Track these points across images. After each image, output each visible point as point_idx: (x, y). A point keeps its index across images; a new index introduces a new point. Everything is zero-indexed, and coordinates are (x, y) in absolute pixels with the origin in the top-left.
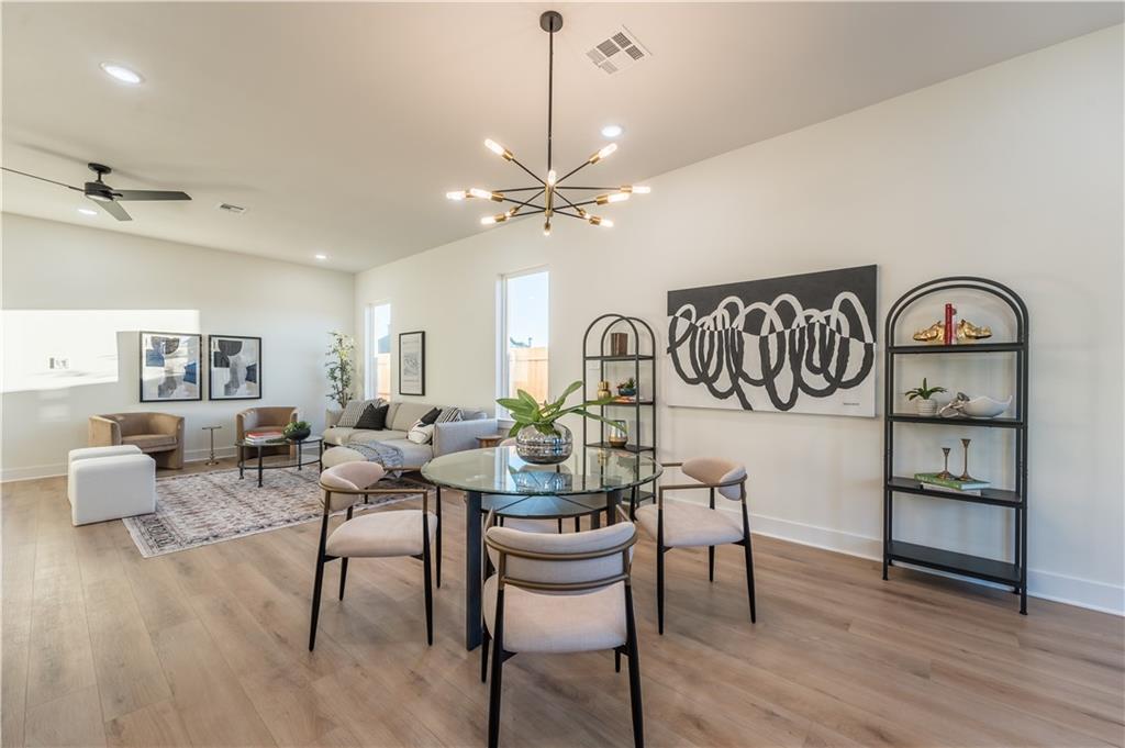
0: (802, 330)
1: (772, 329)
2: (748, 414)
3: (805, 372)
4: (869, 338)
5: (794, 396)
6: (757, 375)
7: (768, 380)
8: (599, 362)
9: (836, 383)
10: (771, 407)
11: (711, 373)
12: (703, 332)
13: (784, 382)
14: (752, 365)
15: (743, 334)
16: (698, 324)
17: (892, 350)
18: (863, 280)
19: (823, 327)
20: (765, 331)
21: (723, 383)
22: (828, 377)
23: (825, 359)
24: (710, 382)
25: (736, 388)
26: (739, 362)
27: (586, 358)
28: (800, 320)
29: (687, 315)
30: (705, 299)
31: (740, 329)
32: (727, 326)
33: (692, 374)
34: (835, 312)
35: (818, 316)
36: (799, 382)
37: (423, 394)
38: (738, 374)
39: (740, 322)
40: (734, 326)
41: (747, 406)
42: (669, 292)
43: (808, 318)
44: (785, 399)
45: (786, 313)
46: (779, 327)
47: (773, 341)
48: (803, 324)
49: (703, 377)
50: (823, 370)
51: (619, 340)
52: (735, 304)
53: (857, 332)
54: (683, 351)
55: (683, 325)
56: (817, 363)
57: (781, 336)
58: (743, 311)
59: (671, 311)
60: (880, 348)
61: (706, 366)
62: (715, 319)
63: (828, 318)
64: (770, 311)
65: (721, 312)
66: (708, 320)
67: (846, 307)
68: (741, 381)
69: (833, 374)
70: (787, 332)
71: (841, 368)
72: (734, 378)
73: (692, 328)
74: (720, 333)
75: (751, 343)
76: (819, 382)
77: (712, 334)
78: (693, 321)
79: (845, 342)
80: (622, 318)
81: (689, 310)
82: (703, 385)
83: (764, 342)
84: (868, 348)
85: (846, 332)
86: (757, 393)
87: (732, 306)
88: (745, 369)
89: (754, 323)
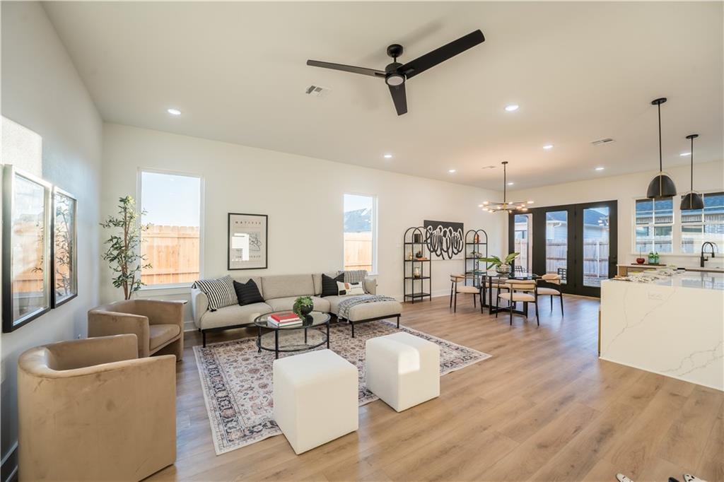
0: (453, 237)
2: (444, 261)
3: (454, 249)
6: (445, 250)
7: (447, 251)
9: (459, 251)
10: (448, 258)
11: (436, 248)
12: (434, 236)
13: (450, 251)
15: (443, 237)
16: (433, 233)
17: (466, 244)
18: (461, 226)
19: (456, 237)
20: (447, 237)
21: (439, 252)
23: (457, 245)
24: (436, 252)
25: (441, 253)
26: (442, 245)
28: (453, 235)
30: (435, 224)
32: (440, 234)
33: (431, 249)
34: (458, 233)
36: (453, 252)
37: (266, 267)
38: (442, 249)
39: (442, 234)
41: (444, 259)
44: (451, 256)
45: (451, 232)
46: (450, 236)
49: (434, 250)
50: (456, 248)
54: (429, 242)
55: (429, 233)
57: (450, 238)
58: (443, 230)
59: (426, 227)
63: (457, 235)
64: (448, 230)
65: (438, 230)
66: (435, 231)
67: (460, 232)
68: (442, 251)
69: (458, 249)
71: (459, 247)
73: (431, 234)
74: (438, 236)
75: (444, 239)
76: (456, 251)
78: (432, 231)
79: (460, 241)
80: (417, 229)
81: (431, 228)
82: (434, 253)
83: (447, 239)
84: (463, 242)
85: (460, 239)
86: (445, 255)
87: (440, 228)
88: (443, 247)
89: (445, 234)
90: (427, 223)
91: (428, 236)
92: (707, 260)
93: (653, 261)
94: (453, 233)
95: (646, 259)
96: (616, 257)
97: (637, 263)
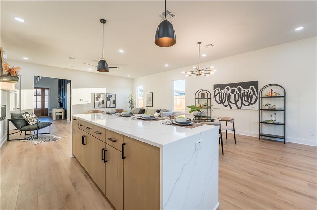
0: (243, 93)
1: (237, 93)
3: (244, 101)
4: (257, 95)
5: (241, 106)
7: (236, 103)
8: (198, 99)
9: (250, 103)
10: (237, 108)
11: (223, 101)
12: (222, 93)
13: (239, 103)
14: (232, 100)
16: (221, 92)
17: (261, 97)
18: (256, 84)
19: (247, 93)
20: (235, 93)
21: (226, 103)
22: (248, 102)
23: (248, 98)
24: (223, 103)
25: (229, 105)
26: (229, 99)
27: (195, 99)
28: (242, 91)
29: (218, 90)
30: (222, 87)
31: (230, 93)
32: (227, 92)
33: (219, 102)
34: (250, 90)
35: (246, 90)
36: (242, 103)
37: (152, 106)
38: (229, 102)
39: (230, 91)
41: (231, 108)
42: (214, 85)
43: (244, 91)
44: (239, 107)
45: (240, 90)
46: (238, 92)
48: (243, 92)
49: (221, 102)
50: (247, 101)
51: (203, 95)
52: (229, 88)
53: (254, 93)
54: (217, 97)
55: (217, 92)
56: (246, 99)
57: (238, 94)
58: (230, 89)
59: (214, 89)
60: (258, 97)
61: (222, 100)
62: (224, 91)
63: (248, 91)
64: (236, 89)
65: (225, 89)
66: (223, 91)
67: (252, 89)
68: (230, 103)
69: (249, 102)
70: (240, 94)
71: (251, 100)
72: (228, 103)
73: (219, 92)
74: (225, 93)
75: (232, 96)
76: (246, 103)
77: (224, 94)
78: (219, 91)
79: (252, 96)
80: (203, 90)
82: (222, 104)
83: (235, 95)
84: (257, 97)
85: (252, 94)
86: (234, 106)
87: (228, 89)
88: (231, 101)
89: (233, 91)
90: (215, 87)
91: (216, 94)
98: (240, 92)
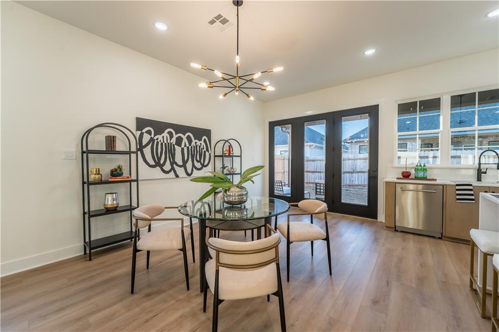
0: (194, 147)
1: (185, 146)
2: (178, 179)
3: (195, 162)
4: (210, 152)
5: (192, 171)
6: (180, 163)
7: (184, 165)
9: (203, 166)
10: (185, 175)
11: (162, 162)
12: (158, 143)
13: (189, 165)
14: (179, 159)
15: (175, 146)
16: (155, 138)
17: (215, 156)
18: (208, 133)
19: (200, 147)
20: (183, 146)
21: (167, 167)
22: (201, 164)
23: (200, 159)
24: (161, 166)
25: (173, 169)
26: (174, 158)
28: (193, 144)
29: (149, 132)
30: (159, 127)
31: (174, 143)
32: (169, 142)
33: (152, 163)
34: (203, 143)
35: (198, 143)
36: (194, 166)
38: (173, 163)
39: (174, 141)
40: (171, 142)
41: (177, 176)
43: (196, 143)
44: (190, 172)
45: (189, 138)
46: (188, 145)
47: (185, 149)
48: (194, 145)
49: (158, 164)
52: (172, 132)
53: (207, 150)
54: (147, 151)
55: (146, 138)
56: (198, 159)
57: (188, 148)
58: (175, 136)
59: (140, 129)
60: (212, 155)
61: (159, 159)
62: (163, 137)
63: (201, 144)
64: (184, 137)
65: (165, 134)
66: (160, 137)
67: (205, 141)
68: (174, 165)
69: (202, 162)
70: (190, 147)
71: (204, 160)
72: (172, 164)
73: (152, 140)
74: (165, 144)
75: (178, 150)
76: (198, 165)
77: (162, 144)
78: (153, 136)
79: (205, 152)
81: (150, 130)
82: (158, 168)
83: (183, 149)
84: (210, 154)
85: (205, 149)
86: (180, 171)
87: (170, 134)
88: (176, 160)
89: (179, 141)
90: (141, 123)
91: (144, 142)
92: (485, 173)
93: (421, 175)
94: (194, 141)
95: (413, 172)
96: (376, 171)
97: (402, 177)
98: (190, 145)
